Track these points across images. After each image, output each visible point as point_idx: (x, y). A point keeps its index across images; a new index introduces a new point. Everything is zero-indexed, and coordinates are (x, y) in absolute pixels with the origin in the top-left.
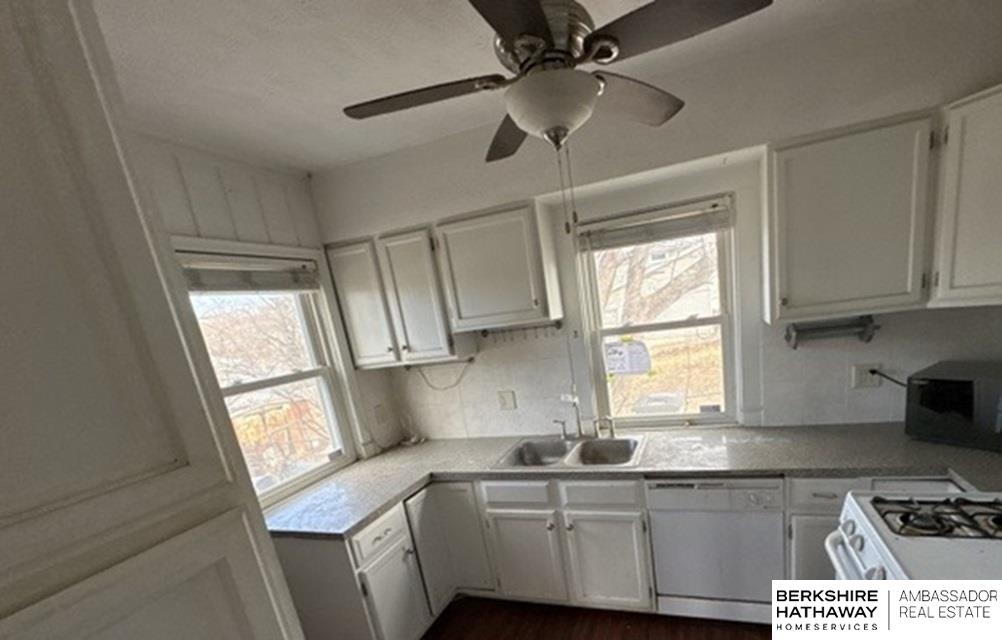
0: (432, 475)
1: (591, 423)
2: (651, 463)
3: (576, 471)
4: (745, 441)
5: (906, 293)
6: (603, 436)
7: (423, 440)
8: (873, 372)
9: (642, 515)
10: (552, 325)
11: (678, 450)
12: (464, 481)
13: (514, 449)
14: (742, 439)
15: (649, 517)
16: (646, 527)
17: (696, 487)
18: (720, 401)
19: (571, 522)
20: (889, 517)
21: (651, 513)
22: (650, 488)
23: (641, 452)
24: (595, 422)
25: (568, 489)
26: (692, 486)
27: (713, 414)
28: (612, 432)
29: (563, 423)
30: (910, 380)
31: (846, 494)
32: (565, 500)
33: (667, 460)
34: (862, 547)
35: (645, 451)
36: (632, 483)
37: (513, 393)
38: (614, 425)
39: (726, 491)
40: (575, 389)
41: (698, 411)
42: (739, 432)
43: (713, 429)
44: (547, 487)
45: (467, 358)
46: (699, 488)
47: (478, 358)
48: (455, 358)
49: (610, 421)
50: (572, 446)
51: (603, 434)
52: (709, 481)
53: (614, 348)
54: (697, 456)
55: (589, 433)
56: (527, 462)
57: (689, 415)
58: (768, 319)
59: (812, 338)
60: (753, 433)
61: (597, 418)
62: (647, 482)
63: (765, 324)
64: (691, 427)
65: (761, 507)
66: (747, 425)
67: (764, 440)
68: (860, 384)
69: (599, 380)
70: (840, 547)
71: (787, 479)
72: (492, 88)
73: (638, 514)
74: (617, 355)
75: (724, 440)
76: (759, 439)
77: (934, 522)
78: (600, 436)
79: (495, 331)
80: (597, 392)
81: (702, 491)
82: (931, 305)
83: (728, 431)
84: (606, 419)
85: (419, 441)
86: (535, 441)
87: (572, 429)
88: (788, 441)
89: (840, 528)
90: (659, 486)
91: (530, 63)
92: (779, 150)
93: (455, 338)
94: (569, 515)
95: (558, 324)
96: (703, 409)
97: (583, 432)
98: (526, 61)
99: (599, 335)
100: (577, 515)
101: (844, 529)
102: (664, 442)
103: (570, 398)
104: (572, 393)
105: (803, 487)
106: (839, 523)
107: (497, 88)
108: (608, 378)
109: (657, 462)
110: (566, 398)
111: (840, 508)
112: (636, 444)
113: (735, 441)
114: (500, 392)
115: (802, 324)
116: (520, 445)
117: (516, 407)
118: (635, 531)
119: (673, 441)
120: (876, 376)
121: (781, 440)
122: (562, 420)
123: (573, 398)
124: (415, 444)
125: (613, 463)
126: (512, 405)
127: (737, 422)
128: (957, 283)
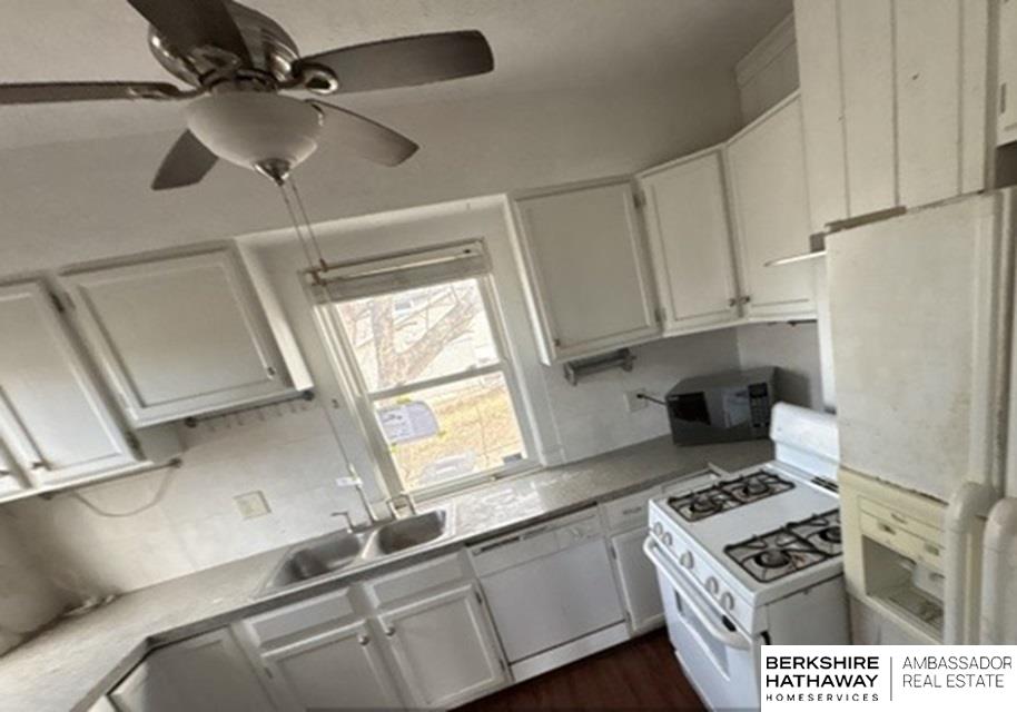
0: (150, 640)
1: (383, 504)
2: (469, 528)
3: (380, 564)
4: (553, 481)
5: (646, 327)
6: (403, 515)
7: (109, 599)
8: (640, 396)
9: (473, 587)
10: (298, 398)
11: (493, 508)
12: (213, 630)
13: (282, 565)
14: (549, 480)
15: (481, 586)
16: (480, 598)
17: (521, 538)
18: (521, 449)
19: (391, 625)
20: (682, 510)
21: (483, 581)
22: (475, 554)
23: (454, 519)
24: (387, 503)
25: (377, 588)
26: (516, 539)
27: (516, 463)
28: (412, 509)
29: (346, 514)
30: (667, 397)
31: (647, 503)
32: (375, 601)
33: (485, 520)
34: (671, 543)
35: (458, 518)
36: (453, 556)
37: (260, 493)
38: (412, 501)
39: (551, 533)
40: (353, 469)
41: (501, 463)
42: (546, 474)
43: (520, 478)
44: (348, 595)
45: (166, 461)
46: (525, 538)
47: (186, 457)
48: (147, 464)
49: (407, 497)
50: (366, 538)
51: (400, 513)
52: (533, 528)
53: (392, 413)
54: (514, 508)
55: (383, 517)
56: (306, 575)
57: (494, 469)
58: (546, 361)
59: (588, 374)
60: (558, 473)
61: (389, 497)
62: (469, 550)
63: (544, 365)
64: (499, 481)
65: (585, 537)
66: (553, 465)
67: (570, 476)
68: (633, 408)
69: (380, 452)
70: (655, 549)
71: (600, 506)
72: (157, 98)
73: (467, 587)
74: (396, 421)
75: (533, 485)
76: (566, 476)
77: (710, 505)
78: (399, 517)
79: (207, 418)
80: (381, 467)
81: (529, 541)
82: (667, 335)
83: (534, 476)
84: (402, 496)
85: (103, 600)
86: (311, 547)
87: (359, 518)
88: (591, 471)
89: (652, 534)
90: (484, 549)
91: (215, 76)
92: (518, 200)
93: (139, 436)
94: (386, 619)
95: (308, 395)
96: (507, 460)
97: (375, 518)
98: (207, 74)
99: (368, 401)
100: (396, 615)
101: (655, 532)
102: (475, 503)
103: (350, 481)
104: (351, 474)
105: (614, 509)
106: (649, 529)
107: (168, 99)
108: (391, 449)
109: (476, 525)
110: (344, 481)
111: (646, 518)
112: (444, 514)
113: (544, 484)
114: (236, 498)
115: (577, 362)
116: (291, 557)
117: (269, 511)
118: (470, 607)
119: (484, 500)
120: (643, 400)
121: (585, 472)
122: (344, 510)
123: (354, 479)
124: (96, 607)
125: (424, 540)
126: (264, 510)
127: (540, 466)
128: (680, 315)
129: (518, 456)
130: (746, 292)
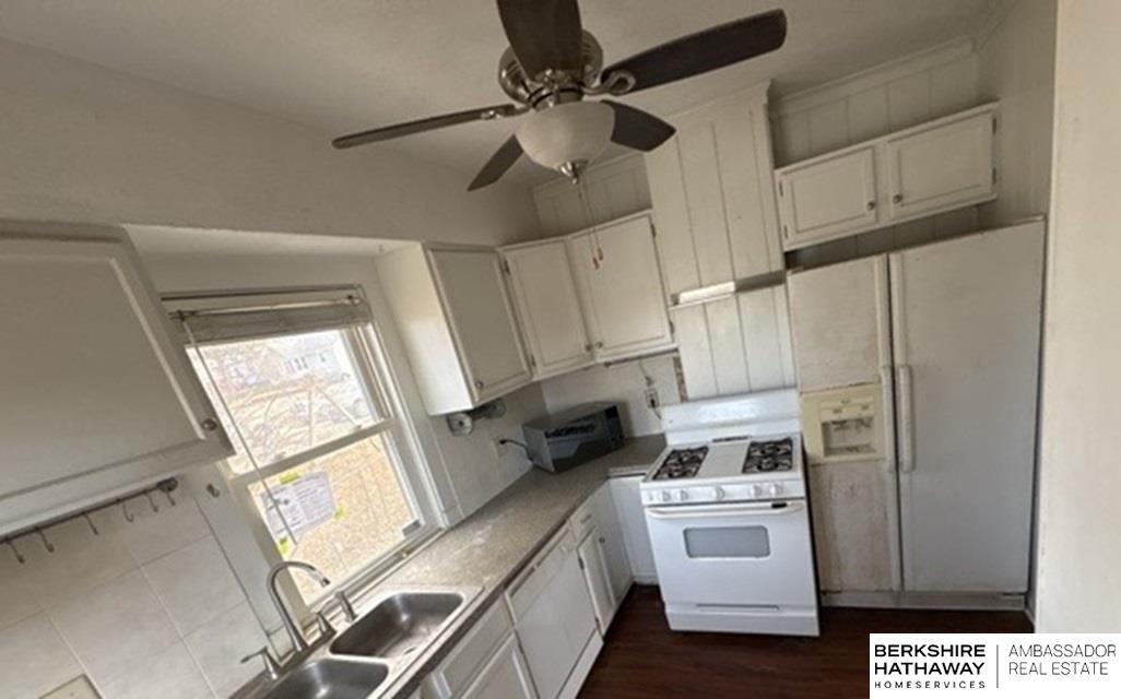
8: (503, 442)
18: (417, 515)
22: (511, 595)
27: (416, 533)
36: (497, 605)
37: (85, 677)
41: (403, 537)
42: (454, 535)
53: (277, 496)
57: (399, 545)
60: (463, 530)
64: (412, 555)
66: (454, 524)
68: (501, 456)
73: (512, 638)
82: (535, 379)
90: (516, 588)
92: (432, 250)
95: (167, 484)
96: (406, 531)
108: (280, 547)
120: (506, 445)
127: (440, 529)
128: (547, 361)
129: (416, 524)
130: (597, 338)
